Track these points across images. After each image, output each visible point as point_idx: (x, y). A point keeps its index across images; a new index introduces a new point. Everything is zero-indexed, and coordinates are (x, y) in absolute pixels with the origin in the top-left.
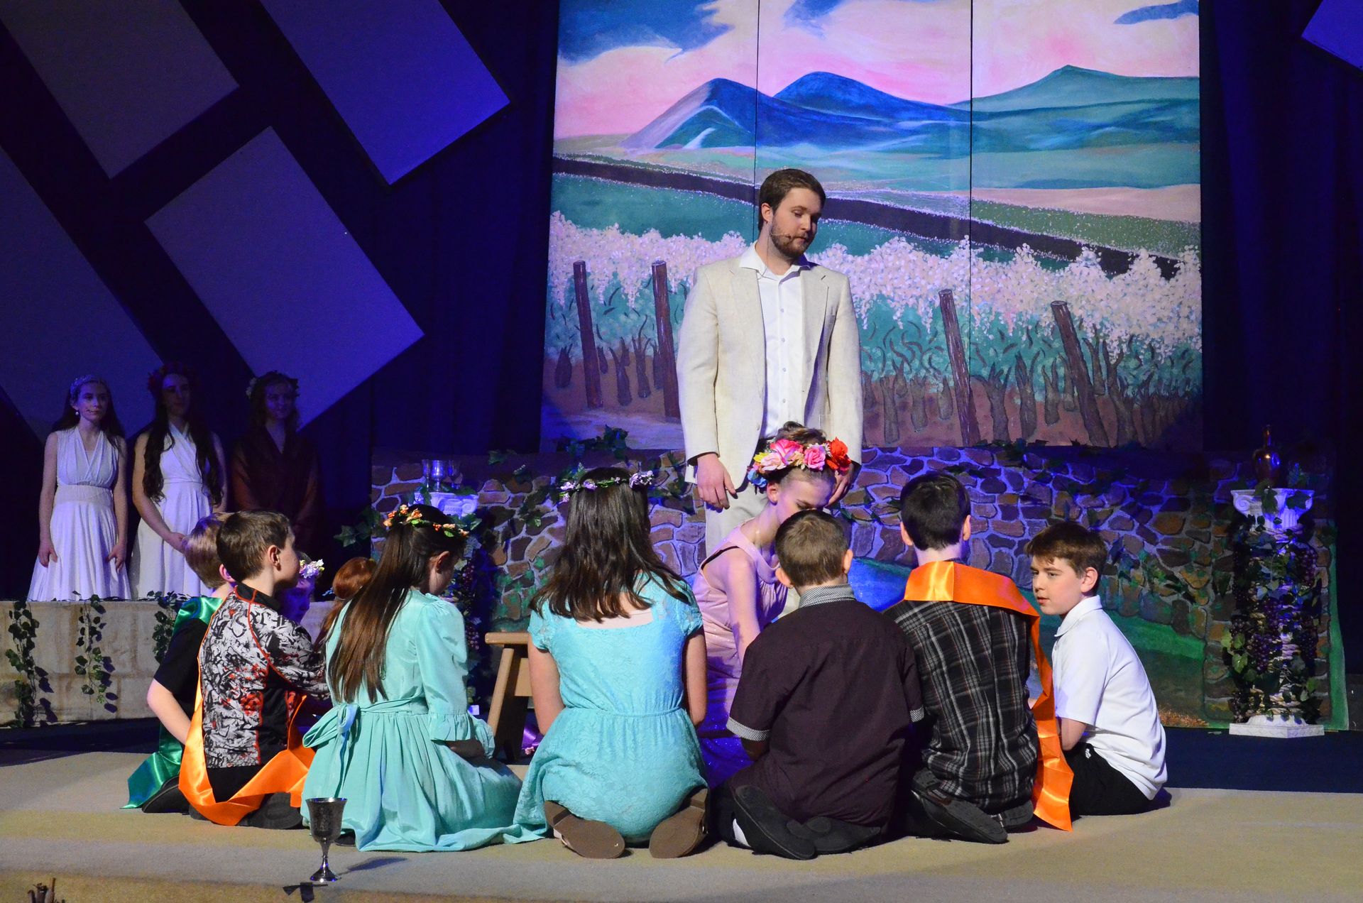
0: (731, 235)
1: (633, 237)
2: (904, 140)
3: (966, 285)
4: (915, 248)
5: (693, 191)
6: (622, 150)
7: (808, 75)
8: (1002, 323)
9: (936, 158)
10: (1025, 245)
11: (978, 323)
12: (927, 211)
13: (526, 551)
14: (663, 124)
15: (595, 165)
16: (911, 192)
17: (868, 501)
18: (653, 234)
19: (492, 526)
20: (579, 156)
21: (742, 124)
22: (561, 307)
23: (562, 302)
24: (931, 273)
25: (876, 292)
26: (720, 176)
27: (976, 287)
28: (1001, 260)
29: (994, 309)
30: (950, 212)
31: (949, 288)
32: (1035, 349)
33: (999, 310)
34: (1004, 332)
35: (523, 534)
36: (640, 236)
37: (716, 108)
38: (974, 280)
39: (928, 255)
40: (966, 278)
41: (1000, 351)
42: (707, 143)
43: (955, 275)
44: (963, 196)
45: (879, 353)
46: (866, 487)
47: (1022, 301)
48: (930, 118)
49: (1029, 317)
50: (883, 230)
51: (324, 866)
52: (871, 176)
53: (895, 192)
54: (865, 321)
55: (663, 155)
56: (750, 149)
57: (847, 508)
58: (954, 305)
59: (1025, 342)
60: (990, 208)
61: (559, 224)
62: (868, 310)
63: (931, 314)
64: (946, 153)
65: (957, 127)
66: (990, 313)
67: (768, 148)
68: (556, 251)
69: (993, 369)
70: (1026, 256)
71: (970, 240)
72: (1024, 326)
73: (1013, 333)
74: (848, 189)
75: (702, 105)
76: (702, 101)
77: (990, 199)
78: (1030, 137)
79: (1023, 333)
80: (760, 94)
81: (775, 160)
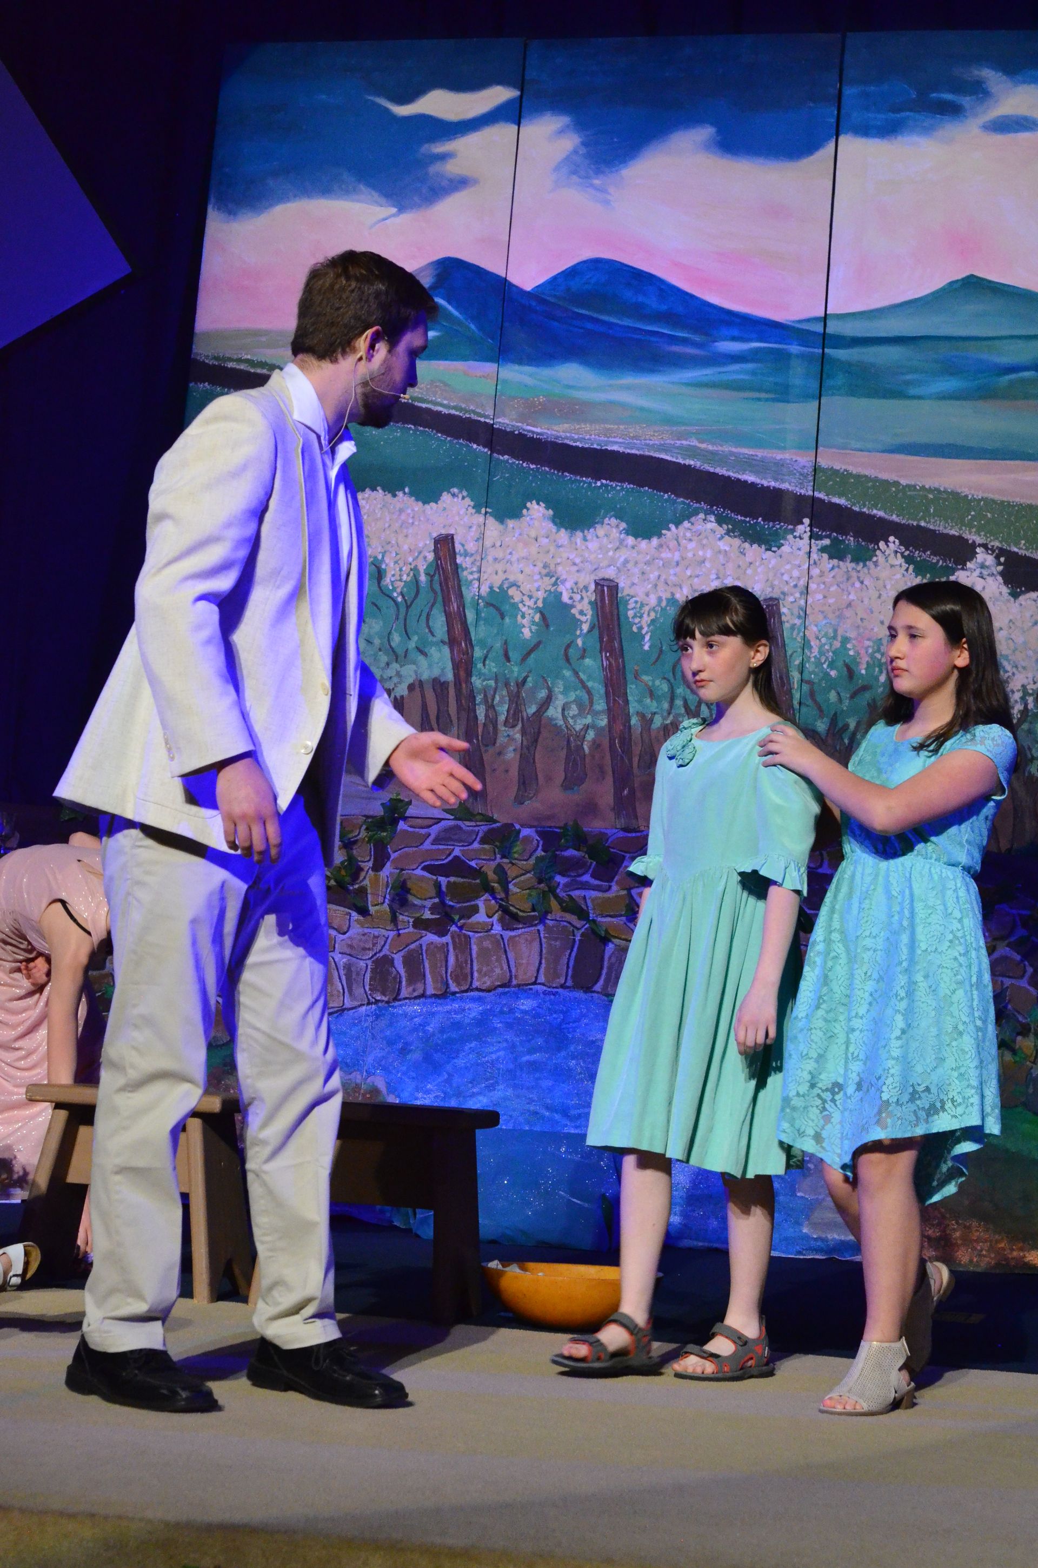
0: (454, 495)
2: (722, 369)
3: (801, 593)
4: (728, 533)
7: (583, 262)
8: (851, 653)
9: (767, 400)
10: (892, 539)
11: (815, 651)
12: (751, 478)
15: (255, 375)
16: (726, 448)
20: (231, 360)
21: (481, 328)
24: (749, 571)
25: (666, 596)
27: (816, 597)
28: (856, 560)
29: (840, 632)
30: (783, 481)
31: (775, 596)
33: (848, 635)
34: (853, 666)
38: (813, 586)
39: (747, 545)
40: (802, 582)
41: (846, 695)
43: (786, 577)
44: (805, 460)
45: (665, 687)
46: (629, 890)
48: (761, 341)
50: (683, 503)
52: (669, 421)
53: (703, 446)
54: (647, 638)
56: (491, 367)
57: (599, 919)
58: (781, 623)
60: (843, 480)
62: (653, 621)
64: (782, 394)
65: (801, 356)
66: (835, 637)
67: (517, 367)
69: (834, 720)
70: (892, 555)
71: (811, 525)
73: (866, 669)
74: (633, 438)
77: (844, 467)
78: (909, 377)
79: (881, 672)
80: (511, 285)
81: (526, 386)
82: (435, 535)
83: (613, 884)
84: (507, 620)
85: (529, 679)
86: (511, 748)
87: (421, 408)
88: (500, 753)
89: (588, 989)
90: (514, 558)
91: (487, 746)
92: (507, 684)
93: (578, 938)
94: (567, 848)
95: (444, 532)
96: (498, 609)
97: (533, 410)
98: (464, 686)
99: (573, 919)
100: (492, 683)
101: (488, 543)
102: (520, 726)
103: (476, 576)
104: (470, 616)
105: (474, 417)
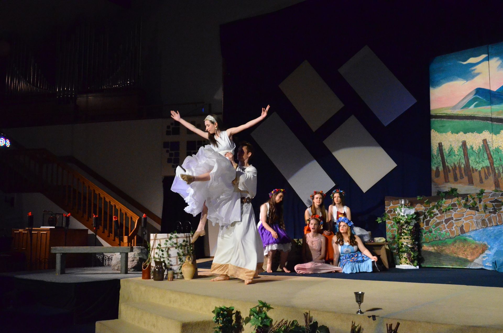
0: (485, 131)
1: (455, 134)
5: (473, 120)
6: (450, 111)
13: (430, 223)
14: (462, 102)
15: (443, 116)
18: (461, 133)
19: (419, 216)
20: (438, 114)
21: (486, 100)
22: (436, 156)
23: (436, 154)
26: (481, 115)
35: (428, 219)
36: (458, 134)
37: (478, 96)
42: (476, 106)
51: (359, 310)
55: (462, 111)
56: (490, 106)
61: (433, 133)
67: (495, 106)
68: (433, 140)
75: (473, 96)
80: (491, 91)
81: (497, 109)
82: (482, 139)
84: (500, 153)
87: (476, 116)
88: (502, 179)
90: (499, 141)
91: (499, 177)
95: (484, 138)
96: (497, 151)
97: (499, 113)
98: (492, 167)
100: (498, 165)
101: (494, 139)
103: (492, 146)
104: (492, 153)
105: (487, 116)
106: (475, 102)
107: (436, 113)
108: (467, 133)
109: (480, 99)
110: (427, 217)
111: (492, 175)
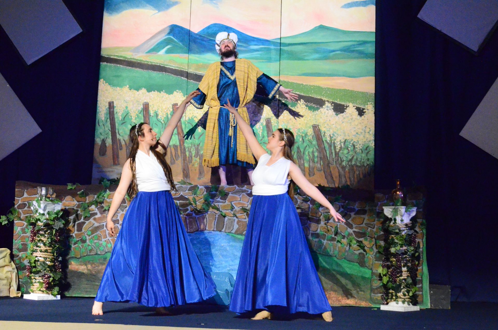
0: (177, 92)
1: (135, 91)
2: (252, 54)
3: (277, 116)
4: (256, 100)
5: (161, 72)
6: (131, 53)
7: (212, 24)
9: (266, 62)
10: (302, 100)
13: (83, 228)
14: (149, 43)
15: (119, 60)
17: (232, 208)
18: (144, 91)
19: (68, 216)
20: (112, 55)
21: (184, 45)
22: (103, 121)
23: (103, 119)
24: (262, 111)
26: (173, 66)
27: (281, 117)
28: (292, 106)
29: (288, 127)
31: (269, 117)
32: (305, 144)
33: (291, 127)
35: (82, 220)
36: (138, 91)
37: (172, 37)
38: (280, 114)
39: (261, 103)
40: (277, 113)
42: (168, 52)
46: (231, 202)
47: (300, 124)
48: (263, 45)
49: (303, 131)
55: (149, 56)
56: (186, 55)
57: (223, 211)
58: (272, 125)
59: (301, 141)
60: (287, 84)
61: (103, 84)
63: (262, 128)
64: (269, 60)
65: (275, 49)
67: (194, 55)
68: (101, 96)
70: (302, 104)
71: (279, 97)
72: (301, 134)
75: (166, 36)
76: (166, 34)
77: (287, 80)
78: (305, 54)
79: (300, 137)
80: (191, 31)
81: (197, 60)
82: (172, 104)
83: (226, 201)
85: (201, 144)
86: (196, 164)
88: (193, 165)
89: (220, 231)
91: (189, 163)
92: (194, 146)
93: (217, 216)
94: (213, 191)
95: (175, 103)
96: (191, 124)
97: (199, 67)
98: (182, 146)
99: (216, 211)
100: (190, 145)
102: (199, 157)
104: (183, 126)
105: (182, 70)
106: (167, 45)
107: (109, 54)
108: (151, 91)
109: (175, 42)
110: (79, 219)
111: (180, 159)
